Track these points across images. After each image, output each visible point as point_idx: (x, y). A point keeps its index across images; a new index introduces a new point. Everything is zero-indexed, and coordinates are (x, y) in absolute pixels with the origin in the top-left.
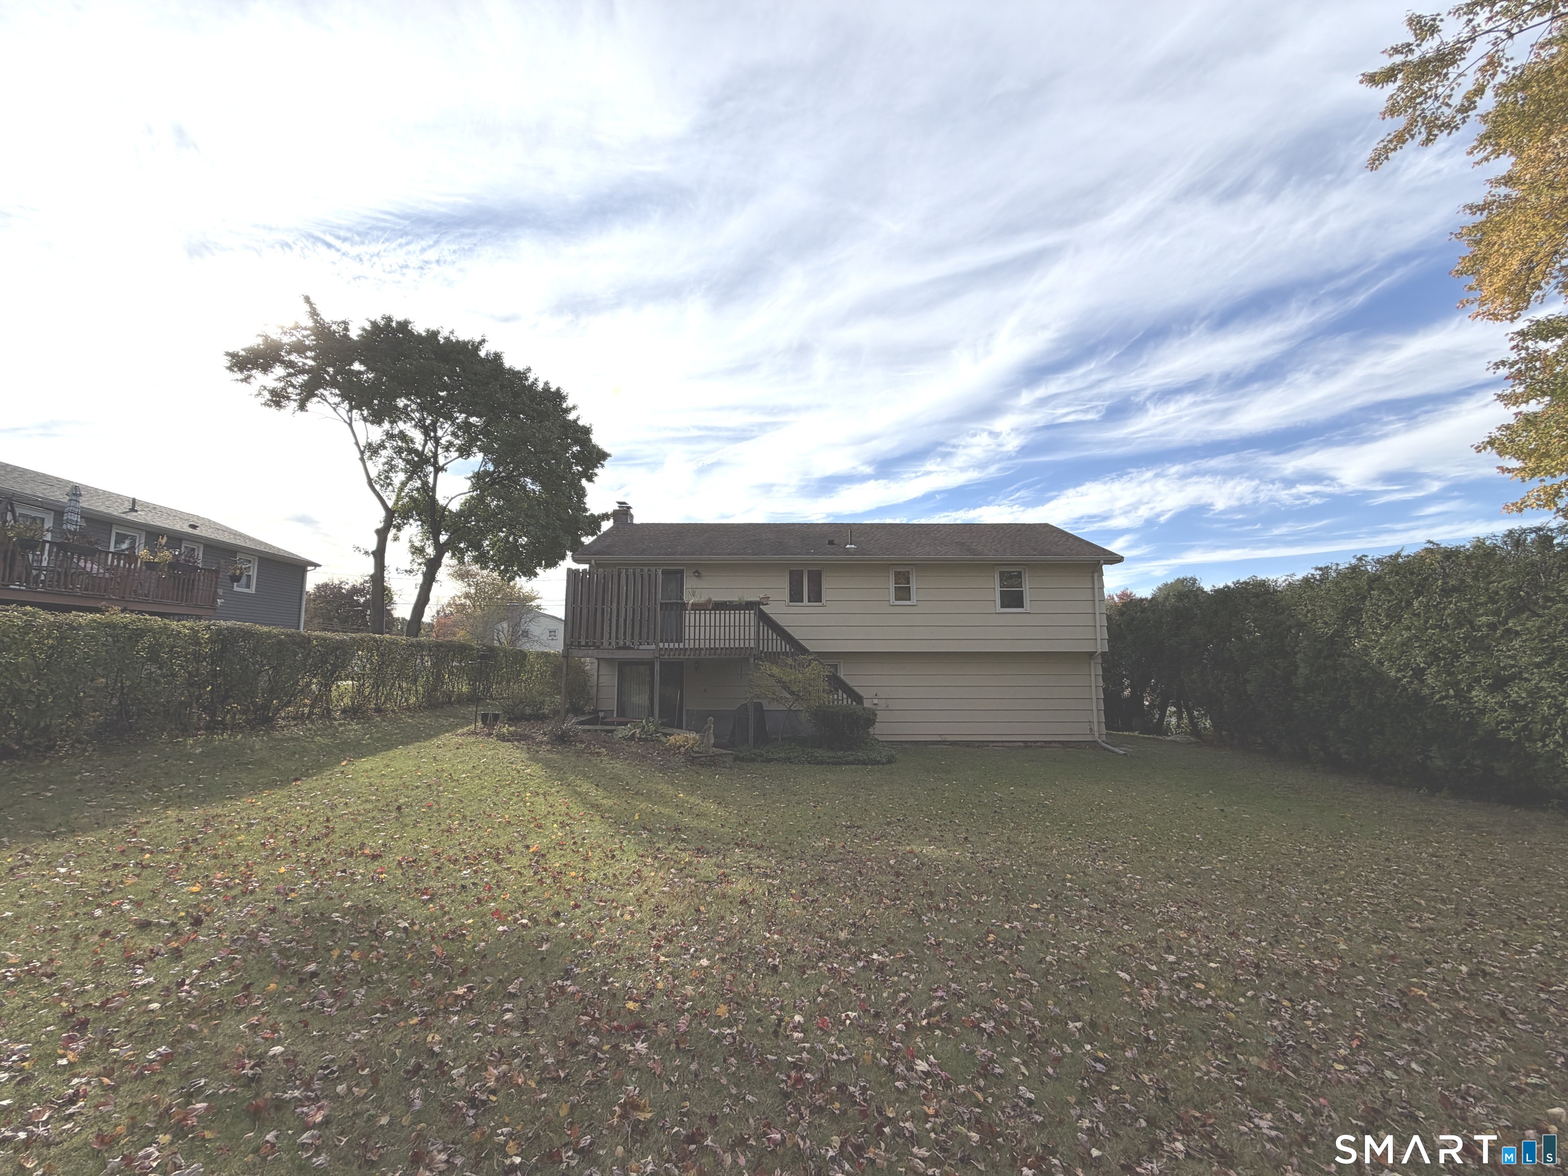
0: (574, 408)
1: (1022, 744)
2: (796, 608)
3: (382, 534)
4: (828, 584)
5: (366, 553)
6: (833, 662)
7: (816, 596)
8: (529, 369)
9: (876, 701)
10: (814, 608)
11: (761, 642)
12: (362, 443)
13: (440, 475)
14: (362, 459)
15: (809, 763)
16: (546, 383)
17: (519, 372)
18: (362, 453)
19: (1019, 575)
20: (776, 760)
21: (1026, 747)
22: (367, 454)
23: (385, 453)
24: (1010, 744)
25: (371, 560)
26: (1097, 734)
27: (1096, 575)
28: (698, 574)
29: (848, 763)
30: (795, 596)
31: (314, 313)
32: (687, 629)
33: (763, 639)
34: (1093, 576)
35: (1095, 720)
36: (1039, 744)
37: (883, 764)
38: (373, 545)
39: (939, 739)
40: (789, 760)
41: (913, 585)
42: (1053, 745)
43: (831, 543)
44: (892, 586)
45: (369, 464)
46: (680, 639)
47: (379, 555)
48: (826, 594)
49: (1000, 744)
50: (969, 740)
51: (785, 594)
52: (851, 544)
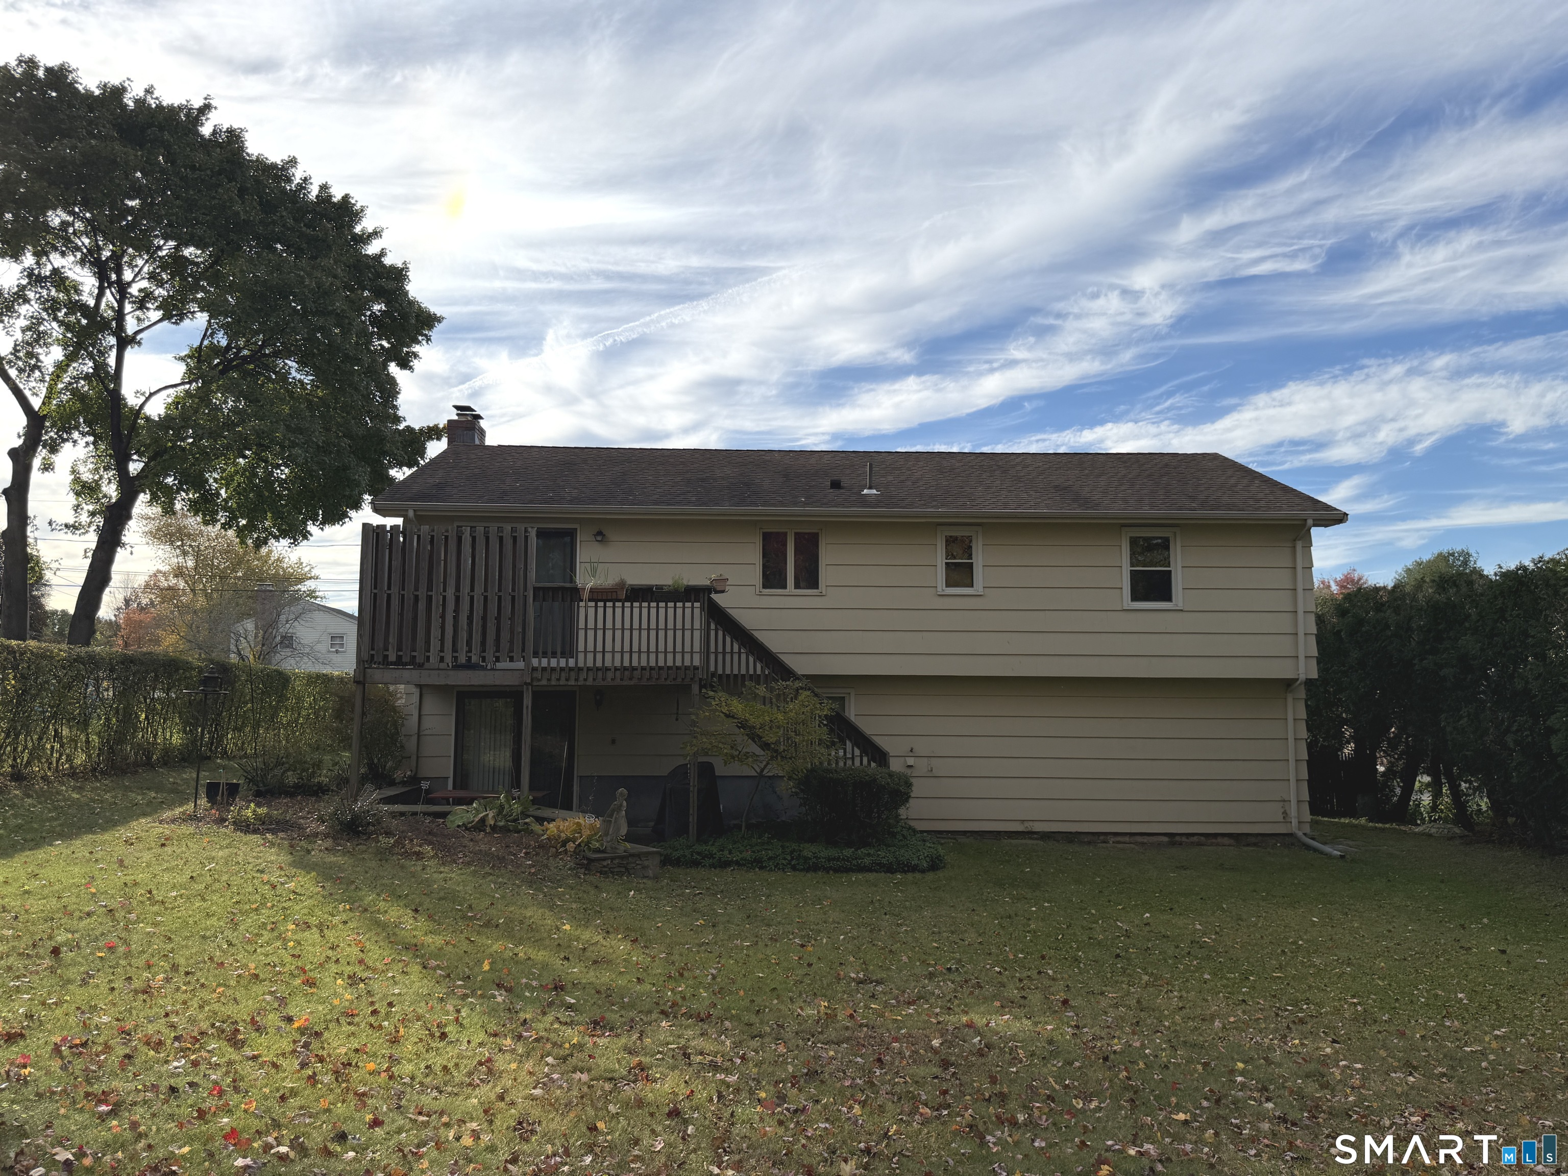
0: (376, 234)
1: (1165, 839)
2: (775, 598)
3: (21, 458)
4: (830, 556)
6: (838, 692)
7: (809, 578)
8: (293, 162)
9: (910, 761)
10: (806, 598)
11: (712, 657)
13: (129, 351)
15: (794, 868)
16: (324, 187)
17: (274, 166)
19: (1165, 545)
20: (737, 863)
21: (1172, 844)
23: (27, 311)
24: (1145, 839)
26: (1294, 822)
27: (1299, 545)
28: (601, 537)
29: (861, 869)
30: (773, 578)
32: (582, 634)
33: (716, 653)
34: (1294, 547)
35: (1293, 798)
36: (1195, 839)
37: (923, 871)
39: (1019, 828)
40: (758, 864)
41: (979, 560)
42: (1220, 840)
43: (836, 485)
44: (941, 560)
46: (568, 651)
47: (17, 496)
48: (826, 575)
49: (1127, 839)
50: (1073, 830)
51: (755, 574)
52: (870, 488)
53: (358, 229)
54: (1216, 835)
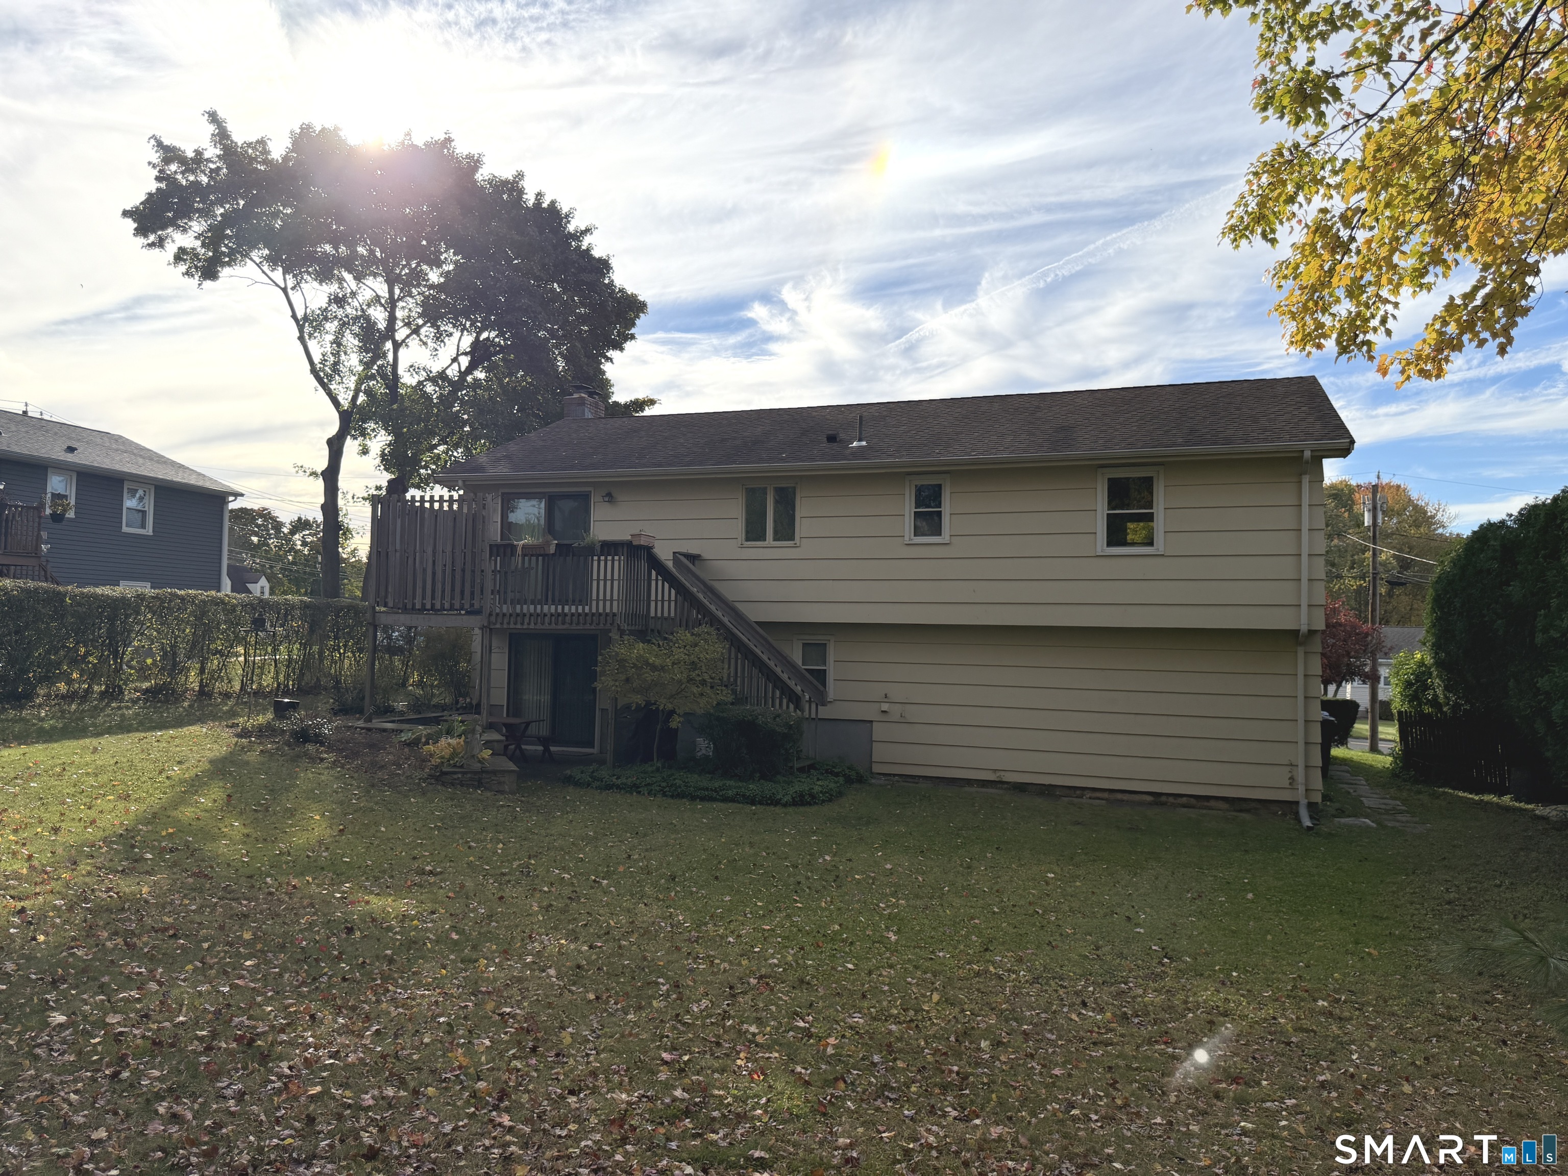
0: (587, 231)
1: (1149, 798)
2: (756, 550)
3: (335, 446)
4: (803, 509)
5: (314, 474)
7: (785, 531)
8: (520, 175)
9: (885, 707)
10: (784, 550)
12: (300, 314)
13: (402, 352)
14: (301, 339)
15: (664, 795)
16: (539, 195)
17: (506, 182)
18: (301, 329)
19: (1147, 484)
20: (618, 787)
22: (307, 329)
23: (331, 327)
24: (1126, 797)
25: (319, 485)
26: (1301, 789)
27: (1306, 479)
28: (610, 498)
29: (725, 799)
30: (755, 532)
31: (222, 136)
32: (595, 583)
34: (1300, 482)
35: (1301, 763)
36: (1184, 800)
37: (785, 805)
38: (322, 464)
39: (991, 777)
40: (635, 788)
41: (946, 509)
42: (1212, 803)
43: (832, 439)
44: (909, 508)
45: (312, 345)
46: (584, 600)
47: (331, 475)
48: (802, 527)
49: (1106, 795)
50: (1047, 783)
51: (738, 528)
52: (860, 440)
53: (571, 228)
54: (1208, 798)
